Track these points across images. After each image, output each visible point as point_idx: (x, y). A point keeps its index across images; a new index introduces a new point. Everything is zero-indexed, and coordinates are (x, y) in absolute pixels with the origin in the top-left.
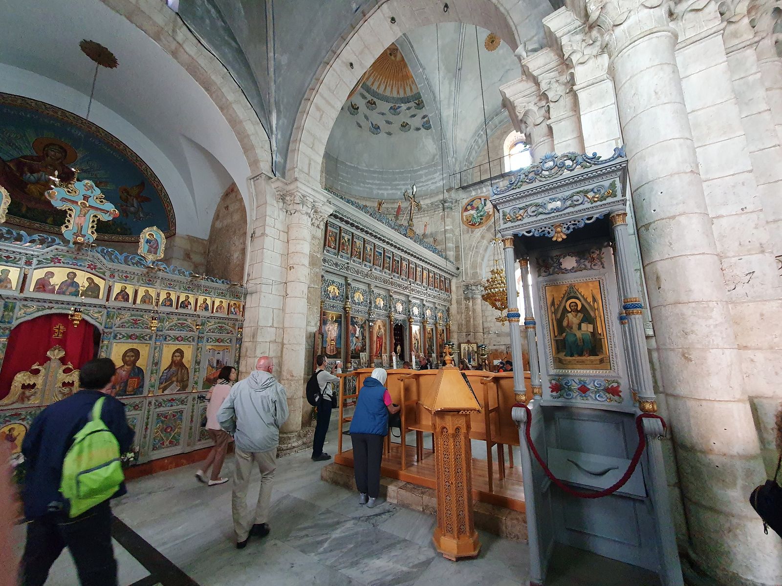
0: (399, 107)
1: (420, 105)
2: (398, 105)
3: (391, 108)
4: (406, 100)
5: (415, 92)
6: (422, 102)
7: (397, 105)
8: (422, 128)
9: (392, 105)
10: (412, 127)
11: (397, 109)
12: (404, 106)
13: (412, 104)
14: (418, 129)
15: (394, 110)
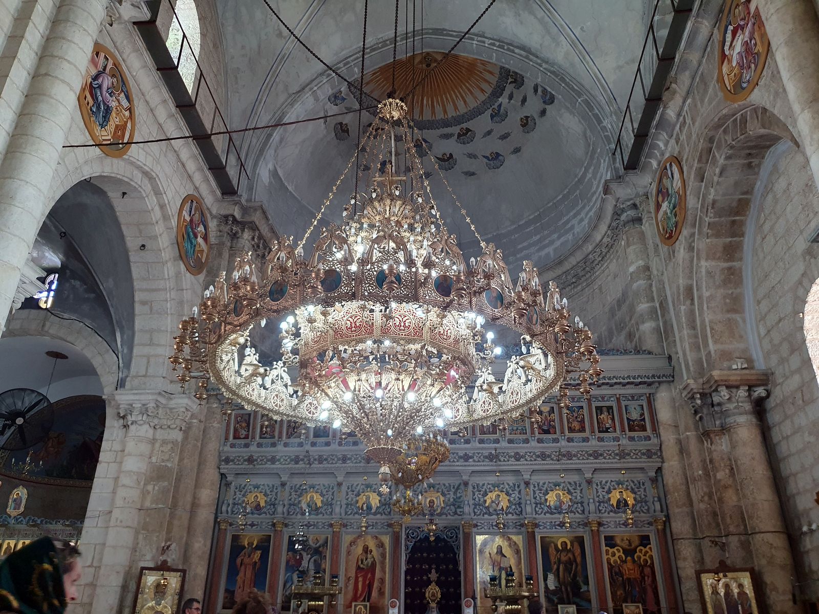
0: (500, 106)
1: (518, 81)
2: (497, 104)
3: (492, 117)
4: (498, 92)
5: (497, 71)
6: (516, 73)
7: (496, 106)
8: (547, 107)
9: (490, 111)
10: (536, 117)
11: (499, 111)
12: (504, 100)
13: (509, 88)
14: (543, 113)
15: (498, 115)
